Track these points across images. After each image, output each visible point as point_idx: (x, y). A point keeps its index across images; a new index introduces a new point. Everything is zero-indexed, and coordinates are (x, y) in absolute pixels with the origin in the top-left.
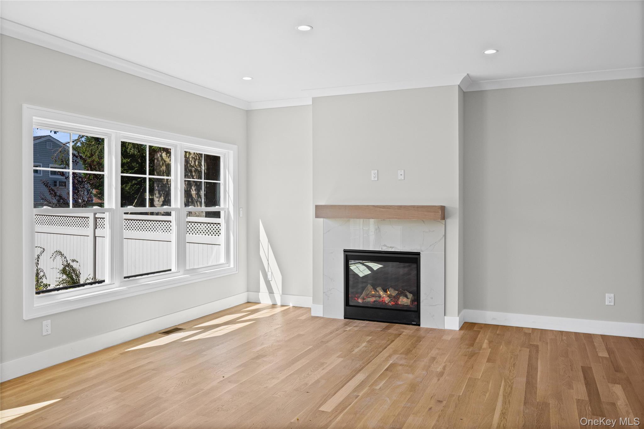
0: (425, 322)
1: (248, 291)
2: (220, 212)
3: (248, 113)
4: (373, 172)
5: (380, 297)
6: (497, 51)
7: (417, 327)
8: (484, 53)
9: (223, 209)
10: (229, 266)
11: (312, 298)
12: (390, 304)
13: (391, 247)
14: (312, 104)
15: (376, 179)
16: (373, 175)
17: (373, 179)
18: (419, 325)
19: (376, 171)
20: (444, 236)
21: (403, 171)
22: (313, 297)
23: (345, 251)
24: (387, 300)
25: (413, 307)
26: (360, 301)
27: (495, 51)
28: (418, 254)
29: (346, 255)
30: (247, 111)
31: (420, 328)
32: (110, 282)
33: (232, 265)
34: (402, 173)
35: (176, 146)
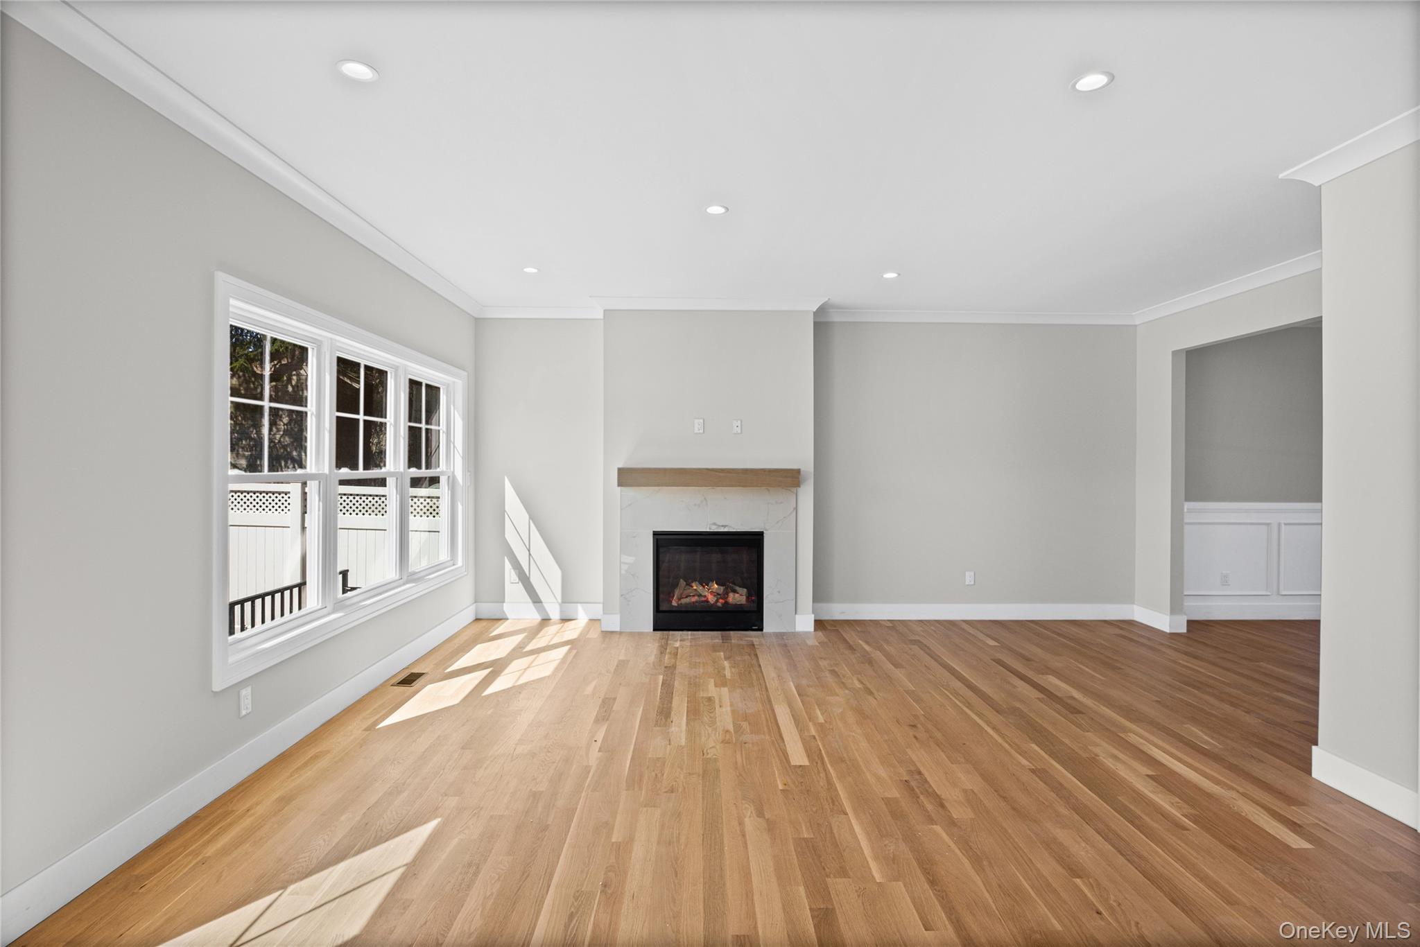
0: (770, 625)
1: (476, 602)
2: (439, 477)
3: (479, 324)
4: (696, 421)
5: (700, 595)
6: (899, 275)
7: (760, 633)
8: (882, 276)
9: (443, 473)
10: (454, 565)
11: (601, 606)
12: (719, 604)
13: (723, 526)
14: (602, 317)
15: (701, 431)
16: (696, 426)
17: (696, 431)
18: (762, 630)
19: (702, 421)
20: (794, 509)
21: (739, 422)
22: (603, 603)
23: (655, 534)
24: (712, 599)
25: (754, 606)
26: (674, 603)
27: (895, 275)
28: (761, 534)
29: (657, 539)
30: (477, 320)
31: (763, 634)
32: (320, 604)
33: (460, 563)
34: (739, 423)
35: (396, 369)
